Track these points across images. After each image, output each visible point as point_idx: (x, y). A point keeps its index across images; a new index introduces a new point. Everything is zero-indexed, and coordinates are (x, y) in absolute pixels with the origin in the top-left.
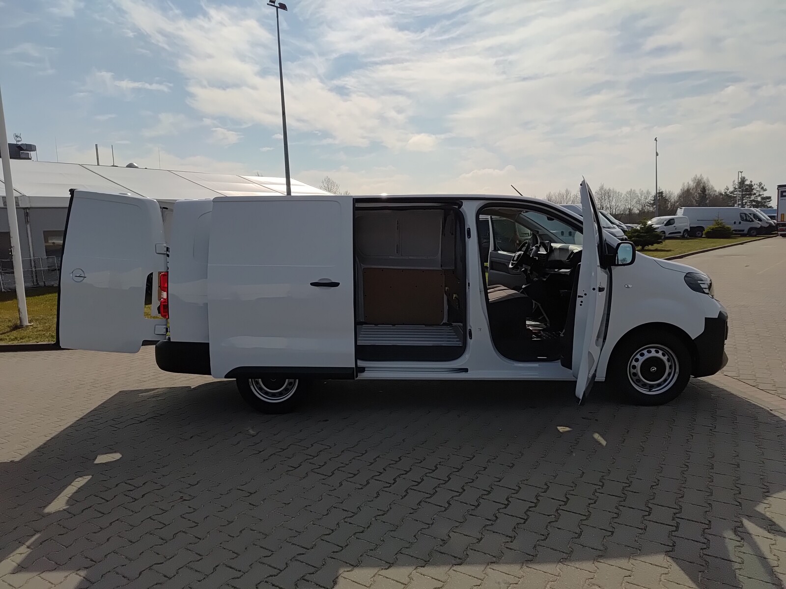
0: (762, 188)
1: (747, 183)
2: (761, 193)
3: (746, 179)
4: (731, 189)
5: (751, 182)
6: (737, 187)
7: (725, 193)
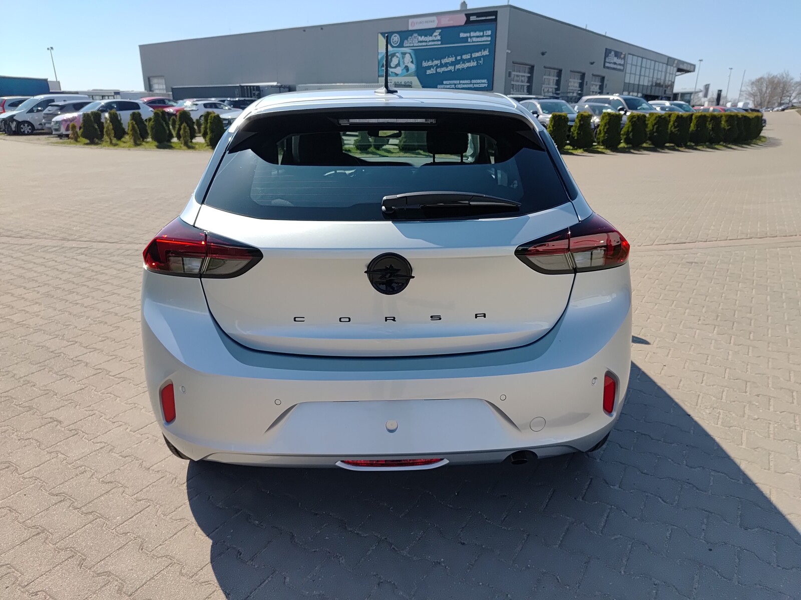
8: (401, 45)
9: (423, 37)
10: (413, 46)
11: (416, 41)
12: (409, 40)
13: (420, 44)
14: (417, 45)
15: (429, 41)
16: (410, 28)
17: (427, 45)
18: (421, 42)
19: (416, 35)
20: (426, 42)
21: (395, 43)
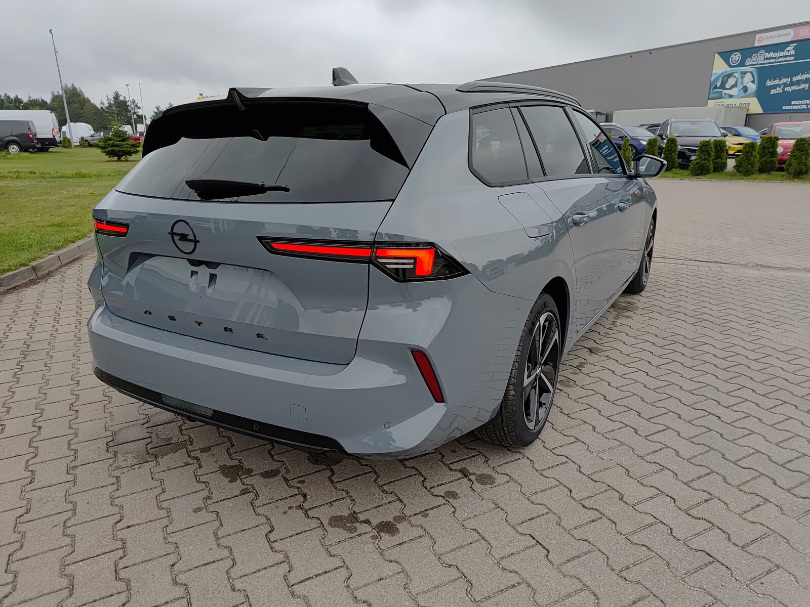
0: (136, 106)
1: (121, 98)
2: (136, 111)
3: (120, 94)
4: (106, 105)
5: (125, 97)
6: (112, 102)
7: (102, 108)
8: (742, 64)
9: (772, 53)
10: (758, 64)
11: (760, 59)
12: (752, 57)
13: (768, 61)
14: (763, 62)
15: (779, 57)
16: (757, 44)
17: (775, 62)
18: (767, 59)
19: (761, 52)
20: (775, 58)
21: (735, 62)
